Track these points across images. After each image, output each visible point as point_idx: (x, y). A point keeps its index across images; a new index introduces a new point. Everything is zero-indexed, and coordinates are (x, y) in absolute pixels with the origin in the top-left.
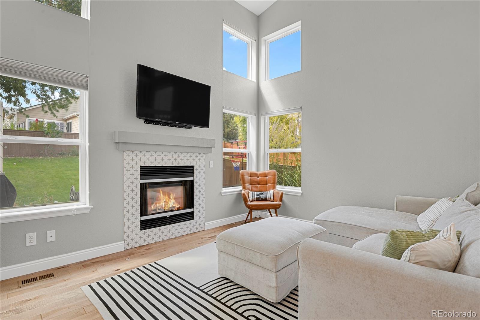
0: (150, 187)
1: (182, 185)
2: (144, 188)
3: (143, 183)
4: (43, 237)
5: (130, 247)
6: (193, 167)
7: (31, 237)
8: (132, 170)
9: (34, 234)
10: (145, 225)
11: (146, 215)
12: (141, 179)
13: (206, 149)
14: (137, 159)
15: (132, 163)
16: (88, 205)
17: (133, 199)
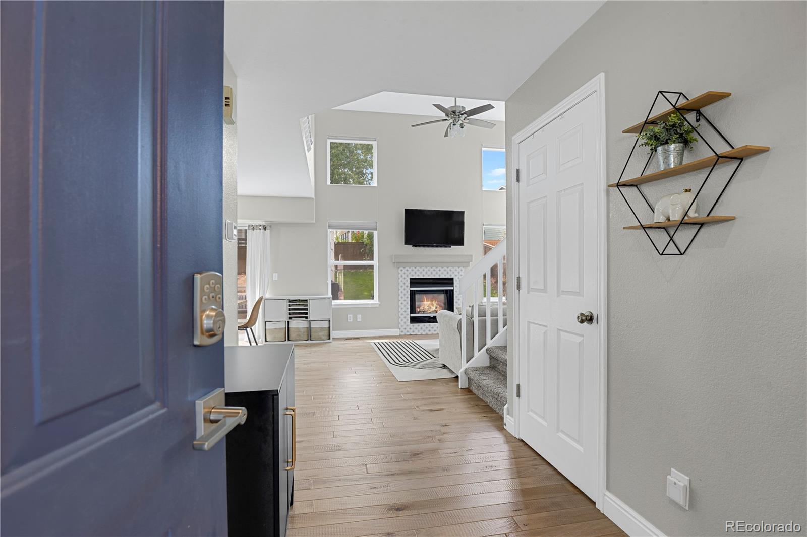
0: (418, 294)
1: (444, 293)
2: (413, 294)
3: (412, 290)
4: (355, 318)
5: (403, 334)
6: (453, 279)
7: (350, 317)
8: (404, 281)
9: (351, 316)
10: (414, 320)
11: (415, 313)
12: (410, 287)
13: (465, 263)
14: (407, 273)
15: (404, 276)
16: (378, 302)
17: (405, 300)
